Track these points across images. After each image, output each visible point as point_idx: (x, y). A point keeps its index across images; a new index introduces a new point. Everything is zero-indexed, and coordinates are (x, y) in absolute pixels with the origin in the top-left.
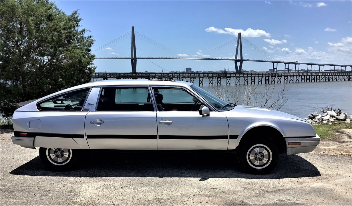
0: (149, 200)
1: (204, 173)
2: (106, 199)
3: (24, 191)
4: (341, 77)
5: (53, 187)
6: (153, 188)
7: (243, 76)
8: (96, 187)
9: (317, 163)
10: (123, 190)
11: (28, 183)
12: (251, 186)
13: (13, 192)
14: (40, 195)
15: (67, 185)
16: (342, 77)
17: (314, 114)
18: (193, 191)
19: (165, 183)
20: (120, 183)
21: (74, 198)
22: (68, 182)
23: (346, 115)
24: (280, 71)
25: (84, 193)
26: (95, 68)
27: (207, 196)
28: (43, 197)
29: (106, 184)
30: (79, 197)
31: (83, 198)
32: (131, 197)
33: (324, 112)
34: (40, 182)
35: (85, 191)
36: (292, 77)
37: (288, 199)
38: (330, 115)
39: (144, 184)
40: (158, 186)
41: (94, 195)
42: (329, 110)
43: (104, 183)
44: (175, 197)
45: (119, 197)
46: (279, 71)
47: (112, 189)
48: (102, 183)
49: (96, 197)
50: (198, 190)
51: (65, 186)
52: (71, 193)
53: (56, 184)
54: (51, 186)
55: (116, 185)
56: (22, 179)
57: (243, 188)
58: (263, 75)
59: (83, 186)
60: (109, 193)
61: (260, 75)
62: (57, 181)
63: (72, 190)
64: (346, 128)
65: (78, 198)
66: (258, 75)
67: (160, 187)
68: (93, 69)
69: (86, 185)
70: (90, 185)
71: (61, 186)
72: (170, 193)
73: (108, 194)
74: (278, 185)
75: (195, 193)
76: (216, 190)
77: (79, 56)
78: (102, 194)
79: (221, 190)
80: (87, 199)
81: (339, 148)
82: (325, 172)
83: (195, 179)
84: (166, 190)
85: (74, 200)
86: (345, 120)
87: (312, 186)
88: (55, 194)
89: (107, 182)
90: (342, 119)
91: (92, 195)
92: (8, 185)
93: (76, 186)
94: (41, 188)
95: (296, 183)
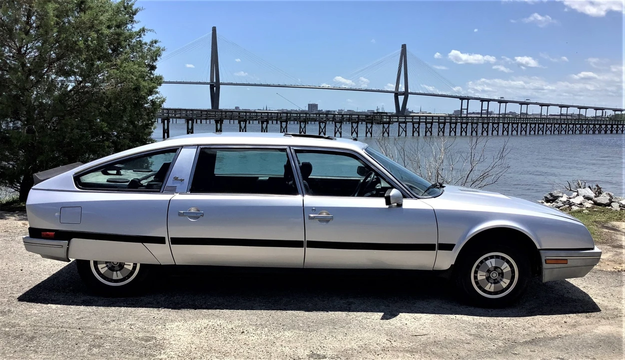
0: (300, 357)
1: (390, 305)
2: (216, 355)
3: (54, 337)
4: (580, 127)
5: (110, 330)
6: (302, 332)
7: (411, 120)
8: (193, 329)
9: (589, 286)
10: (245, 336)
11: (61, 320)
12: (485, 332)
13: (32, 338)
14: (87, 345)
15: (137, 326)
16: (583, 127)
17: (555, 193)
18: (378, 340)
19: (323, 323)
20: (237, 321)
21: (154, 351)
22: (137, 320)
23: (611, 196)
24: (473, 113)
25: (173, 343)
26: (163, 101)
27: (407, 351)
28: (95, 350)
29: (210, 323)
30: (164, 350)
31: (172, 353)
32: (264, 351)
33: (570, 190)
34: (83, 318)
35: (173, 338)
36: (495, 126)
37: (561, 357)
38: (584, 196)
39: (283, 325)
40: (309, 328)
41: (193, 346)
42: (580, 187)
43: (207, 322)
44: (348, 352)
45: (241, 350)
46: (470, 114)
47: (225, 335)
48: (204, 322)
49: (197, 349)
50: (388, 338)
51: (132, 327)
52: (146, 341)
53: (114, 323)
54: (105, 326)
55: (230, 327)
56: (47, 311)
57: (471, 335)
58: (447, 121)
59: (167, 327)
60: (220, 342)
61: (440, 121)
62: (116, 317)
63: (148, 335)
64: (617, 220)
65: (162, 353)
66: (437, 121)
67: (314, 331)
68: (159, 102)
69: (173, 326)
70: (181, 326)
71: (125, 327)
72: (337, 345)
73: (220, 344)
74: (533, 329)
75: (384, 345)
76: (422, 339)
77: (135, 78)
78: (206, 344)
79: (431, 340)
80: (180, 355)
81: (617, 257)
82: (609, 305)
83: (376, 317)
84: (327, 338)
85: (157, 357)
86: (609, 205)
87: (596, 331)
88: (116, 344)
89: (212, 321)
90: (605, 203)
91: (189, 345)
92: (21, 325)
93: (154, 328)
94: (86, 330)
95: (564, 325)
